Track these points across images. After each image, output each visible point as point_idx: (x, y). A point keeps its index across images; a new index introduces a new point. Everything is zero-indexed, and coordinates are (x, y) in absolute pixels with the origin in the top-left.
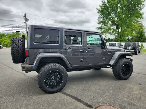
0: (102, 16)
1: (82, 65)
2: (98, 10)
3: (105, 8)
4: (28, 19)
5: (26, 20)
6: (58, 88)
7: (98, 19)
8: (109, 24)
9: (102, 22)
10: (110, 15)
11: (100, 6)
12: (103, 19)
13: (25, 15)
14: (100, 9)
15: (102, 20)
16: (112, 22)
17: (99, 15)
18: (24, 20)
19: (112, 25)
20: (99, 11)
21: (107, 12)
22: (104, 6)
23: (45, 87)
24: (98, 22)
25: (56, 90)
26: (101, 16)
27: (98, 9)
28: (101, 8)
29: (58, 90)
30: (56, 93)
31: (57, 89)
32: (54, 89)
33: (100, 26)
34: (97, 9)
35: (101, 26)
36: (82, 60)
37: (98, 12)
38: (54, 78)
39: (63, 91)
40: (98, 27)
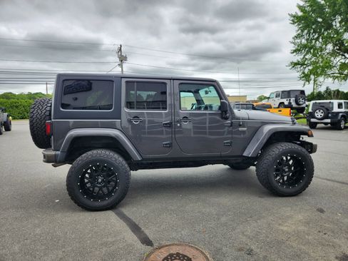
0: (306, 31)
1: (168, 154)
2: (294, 17)
3: (313, 11)
4: (126, 57)
5: (123, 59)
6: (108, 201)
7: (292, 40)
8: (327, 51)
9: (305, 46)
10: (330, 27)
11: (300, 7)
12: (307, 40)
13: (120, 50)
14: (300, 14)
15: (304, 41)
16: (335, 45)
17: (297, 28)
18: (118, 60)
19: (334, 54)
20: (296, 20)
21: (320, 20)
22: (311, 6)
23: (81, 196)
24: (293, 47)
25: (104, 206)
26: (302, 31)
27: (294, 14)
28: (302, 11)
29: (108, 204)
30: (103, 212)
31: (105, 203)
32: (100, 203)
33: (298, 58)
34: (292, 16)
35: (302, 57)
36: (166, 144)
37: (294, 23)
38: (100, 180)
39: (120, 209)
40: (295, 61)
